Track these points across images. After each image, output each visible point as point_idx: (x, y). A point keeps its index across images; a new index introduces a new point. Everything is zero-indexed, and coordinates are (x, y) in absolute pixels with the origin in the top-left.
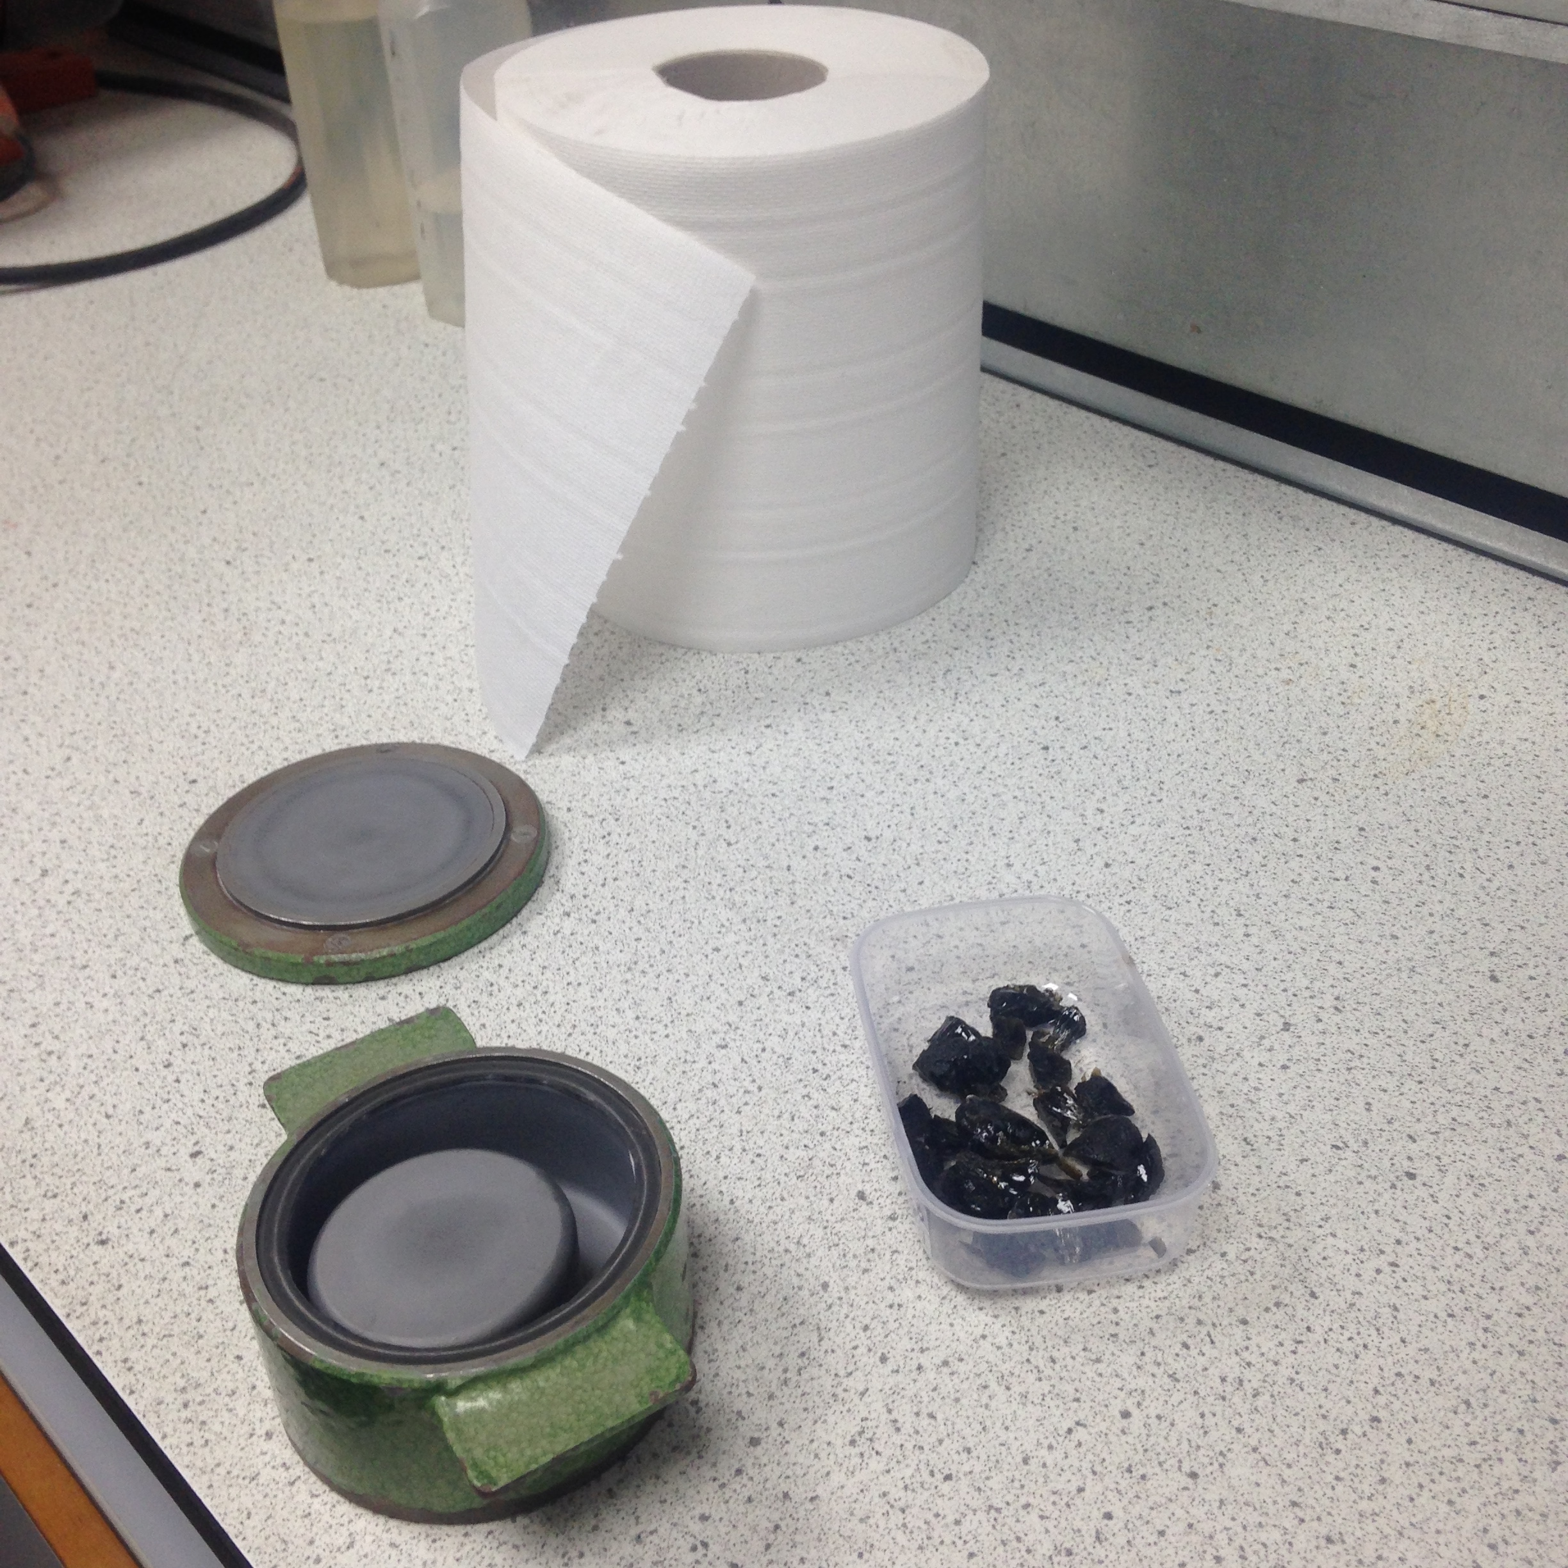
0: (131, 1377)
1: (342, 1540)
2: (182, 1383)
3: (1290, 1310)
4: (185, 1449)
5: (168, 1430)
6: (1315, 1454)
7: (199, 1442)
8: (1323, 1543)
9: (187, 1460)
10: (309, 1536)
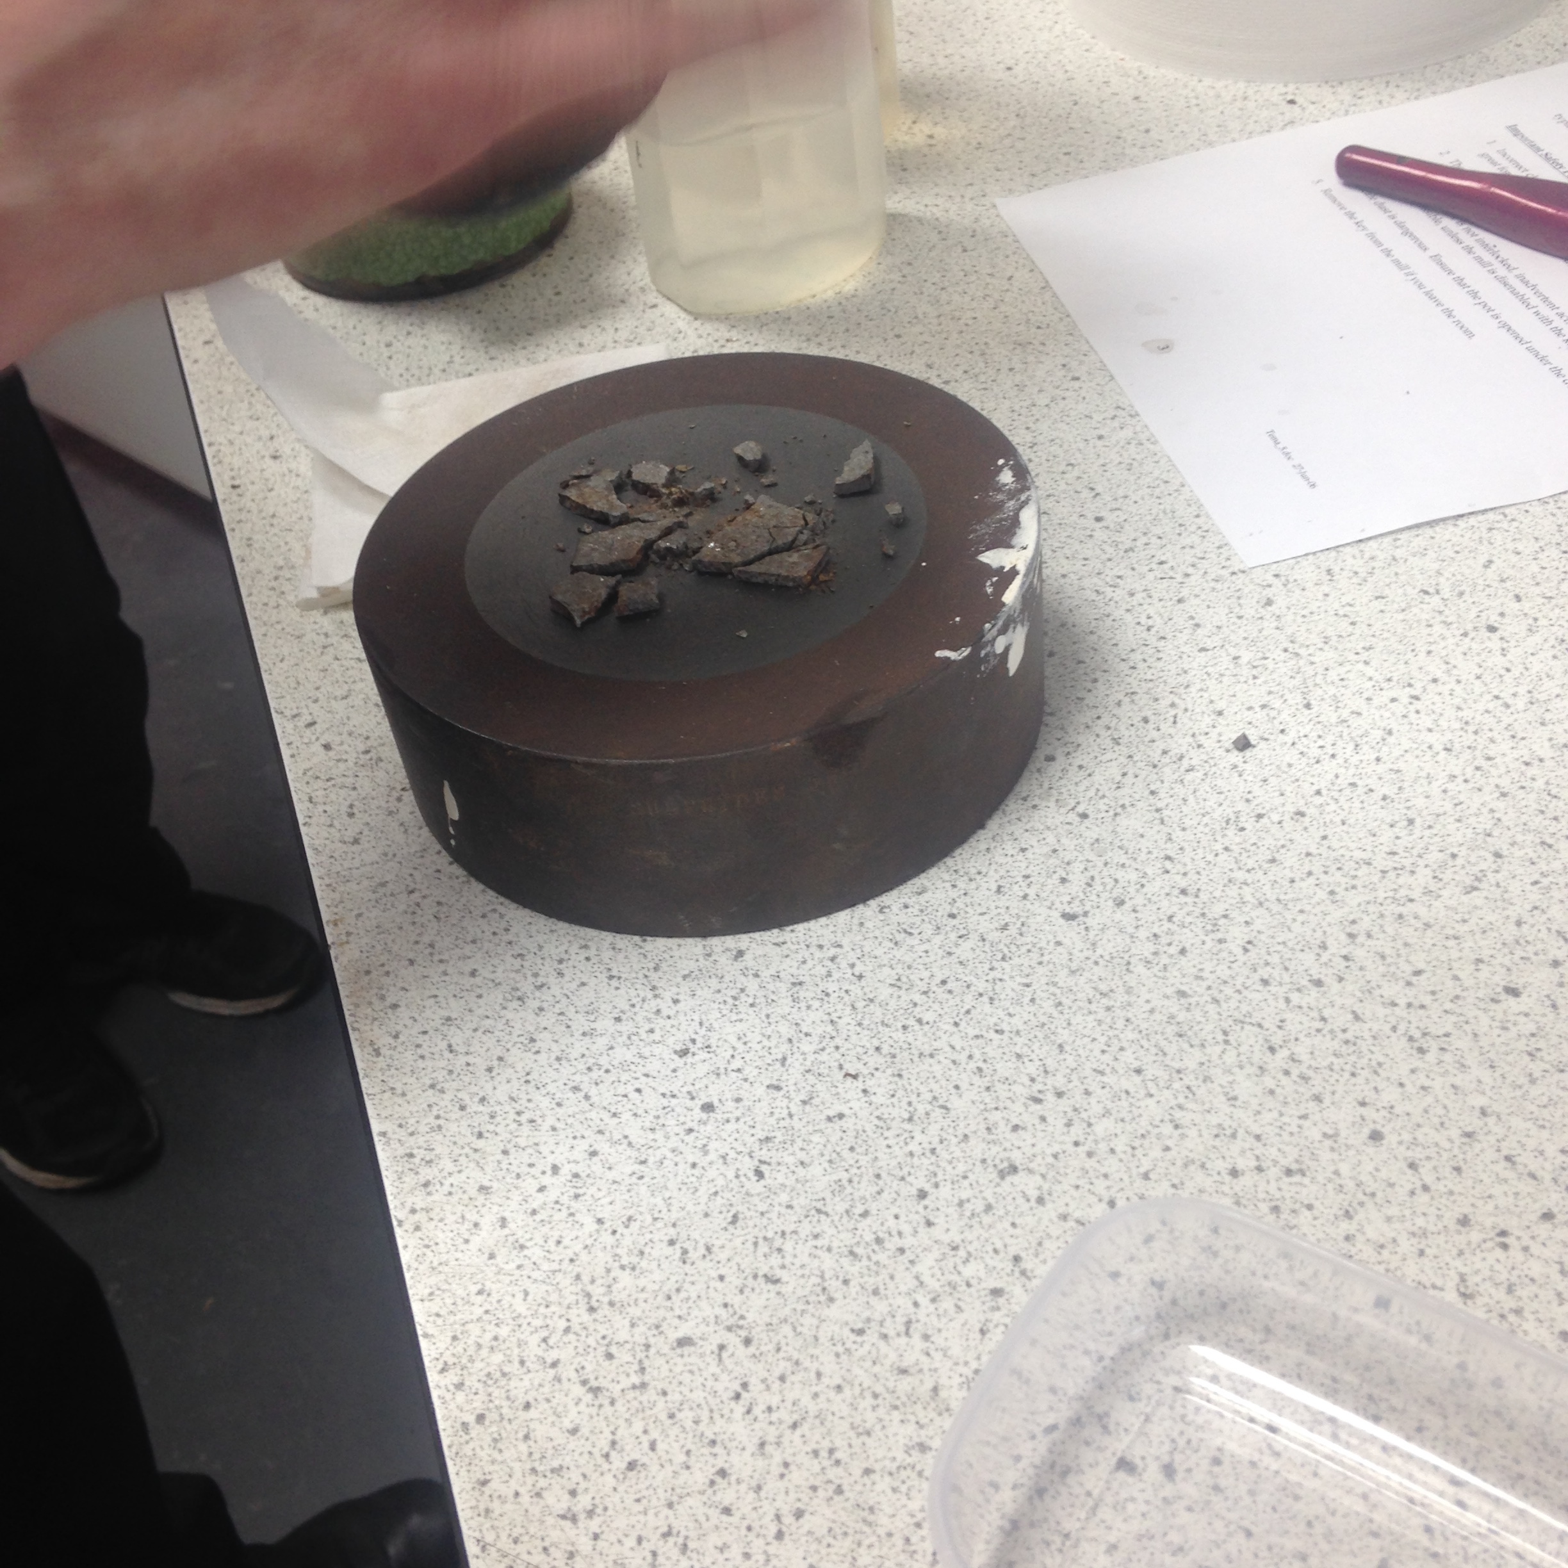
0: (247, 551)
1: (339, 693)
2: (281, 563)
3: (1273, 713)
4: (260, 606)
5: (255, 591)
6: (1217, 827)
7: (272, 603)
8: (1176, 892)
9: (257, 614)
10: (319, 683)
